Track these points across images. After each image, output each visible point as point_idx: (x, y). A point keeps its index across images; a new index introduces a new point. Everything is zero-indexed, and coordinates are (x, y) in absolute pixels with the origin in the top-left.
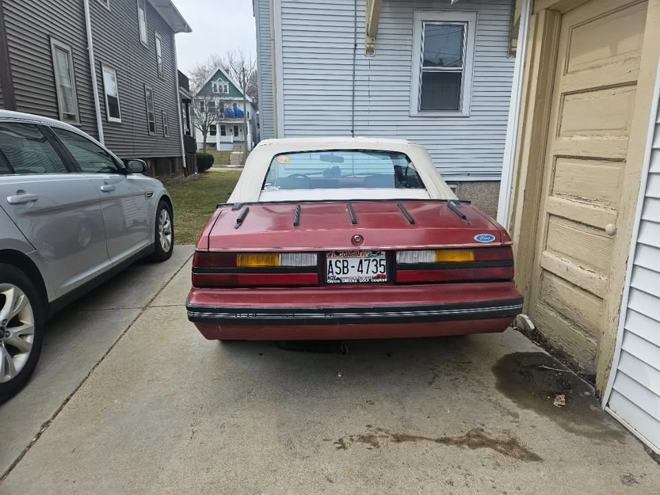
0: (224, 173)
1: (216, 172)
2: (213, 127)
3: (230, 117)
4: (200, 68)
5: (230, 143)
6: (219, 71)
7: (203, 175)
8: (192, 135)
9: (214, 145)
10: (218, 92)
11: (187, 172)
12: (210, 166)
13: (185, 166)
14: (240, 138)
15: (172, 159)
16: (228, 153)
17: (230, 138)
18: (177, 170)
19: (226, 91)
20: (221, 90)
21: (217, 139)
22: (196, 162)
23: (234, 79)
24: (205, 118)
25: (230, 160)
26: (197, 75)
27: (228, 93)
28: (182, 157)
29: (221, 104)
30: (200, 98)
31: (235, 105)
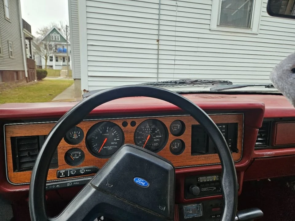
0: (54, 81)
1: (49, 80)
2: (51, 57)
3: (61, 52)
4: (45, 28)
5: (60, 66)
6: (54, 29)
7: (40, 82)
8: (33, 58)
9: (52, 66)
10: (54, 39)
11: (29, 79)
12: (45, 76)
13: (27, 76)
14: (66, 63)
15: (17, 72)
16: (59, 71)
17: (61, 63)
18: (21, 78)
19: (58, 39)
20: (55, 39)
21: (54, 63)
22: (36, 74)
23: (64, 35)
24: (46, 52)
25: (60, 75)
26: (43, 31)
27: (59, 40)
28: (24, 71)
29: (56, 46)
30: (44, 42)
31: (63, 46)
